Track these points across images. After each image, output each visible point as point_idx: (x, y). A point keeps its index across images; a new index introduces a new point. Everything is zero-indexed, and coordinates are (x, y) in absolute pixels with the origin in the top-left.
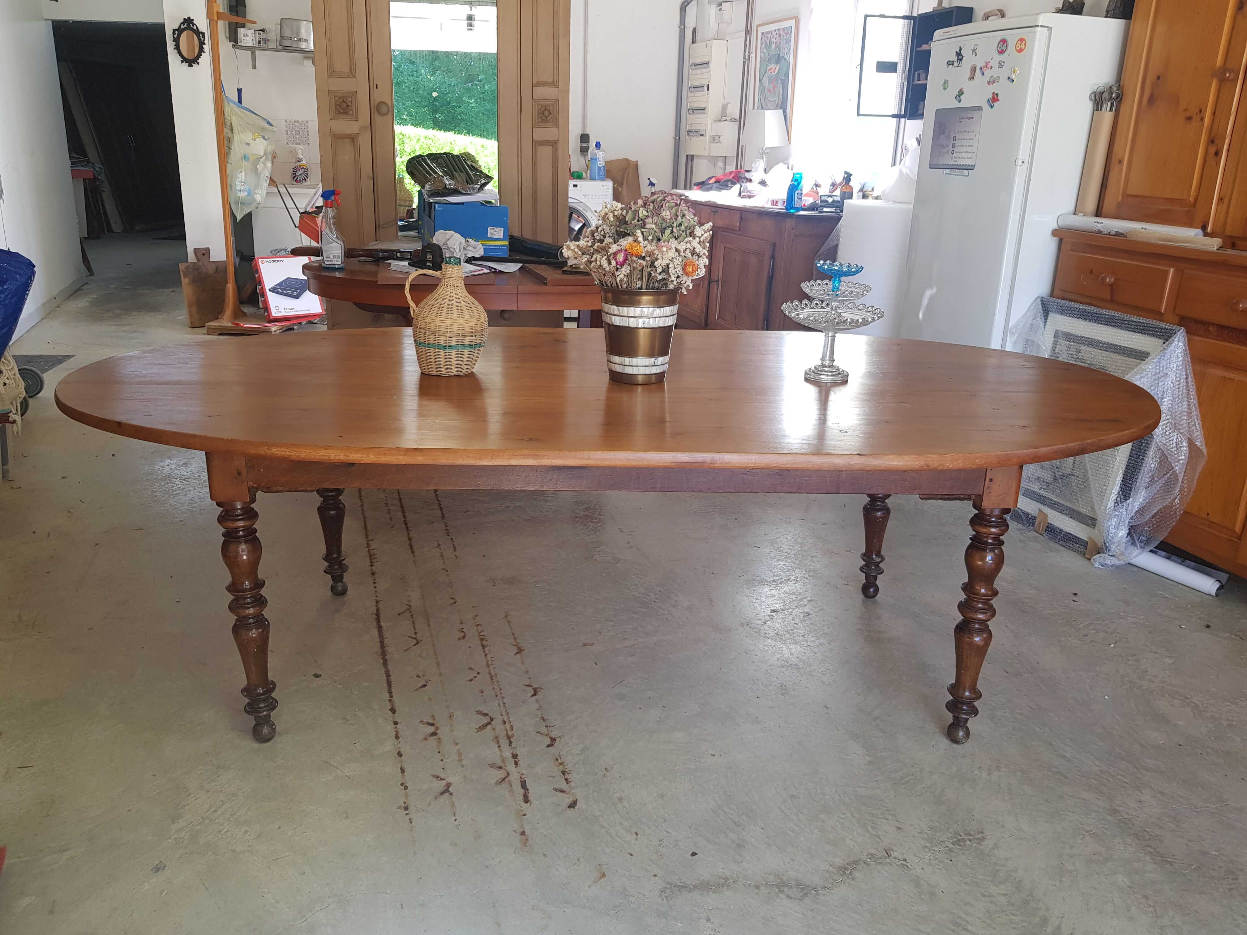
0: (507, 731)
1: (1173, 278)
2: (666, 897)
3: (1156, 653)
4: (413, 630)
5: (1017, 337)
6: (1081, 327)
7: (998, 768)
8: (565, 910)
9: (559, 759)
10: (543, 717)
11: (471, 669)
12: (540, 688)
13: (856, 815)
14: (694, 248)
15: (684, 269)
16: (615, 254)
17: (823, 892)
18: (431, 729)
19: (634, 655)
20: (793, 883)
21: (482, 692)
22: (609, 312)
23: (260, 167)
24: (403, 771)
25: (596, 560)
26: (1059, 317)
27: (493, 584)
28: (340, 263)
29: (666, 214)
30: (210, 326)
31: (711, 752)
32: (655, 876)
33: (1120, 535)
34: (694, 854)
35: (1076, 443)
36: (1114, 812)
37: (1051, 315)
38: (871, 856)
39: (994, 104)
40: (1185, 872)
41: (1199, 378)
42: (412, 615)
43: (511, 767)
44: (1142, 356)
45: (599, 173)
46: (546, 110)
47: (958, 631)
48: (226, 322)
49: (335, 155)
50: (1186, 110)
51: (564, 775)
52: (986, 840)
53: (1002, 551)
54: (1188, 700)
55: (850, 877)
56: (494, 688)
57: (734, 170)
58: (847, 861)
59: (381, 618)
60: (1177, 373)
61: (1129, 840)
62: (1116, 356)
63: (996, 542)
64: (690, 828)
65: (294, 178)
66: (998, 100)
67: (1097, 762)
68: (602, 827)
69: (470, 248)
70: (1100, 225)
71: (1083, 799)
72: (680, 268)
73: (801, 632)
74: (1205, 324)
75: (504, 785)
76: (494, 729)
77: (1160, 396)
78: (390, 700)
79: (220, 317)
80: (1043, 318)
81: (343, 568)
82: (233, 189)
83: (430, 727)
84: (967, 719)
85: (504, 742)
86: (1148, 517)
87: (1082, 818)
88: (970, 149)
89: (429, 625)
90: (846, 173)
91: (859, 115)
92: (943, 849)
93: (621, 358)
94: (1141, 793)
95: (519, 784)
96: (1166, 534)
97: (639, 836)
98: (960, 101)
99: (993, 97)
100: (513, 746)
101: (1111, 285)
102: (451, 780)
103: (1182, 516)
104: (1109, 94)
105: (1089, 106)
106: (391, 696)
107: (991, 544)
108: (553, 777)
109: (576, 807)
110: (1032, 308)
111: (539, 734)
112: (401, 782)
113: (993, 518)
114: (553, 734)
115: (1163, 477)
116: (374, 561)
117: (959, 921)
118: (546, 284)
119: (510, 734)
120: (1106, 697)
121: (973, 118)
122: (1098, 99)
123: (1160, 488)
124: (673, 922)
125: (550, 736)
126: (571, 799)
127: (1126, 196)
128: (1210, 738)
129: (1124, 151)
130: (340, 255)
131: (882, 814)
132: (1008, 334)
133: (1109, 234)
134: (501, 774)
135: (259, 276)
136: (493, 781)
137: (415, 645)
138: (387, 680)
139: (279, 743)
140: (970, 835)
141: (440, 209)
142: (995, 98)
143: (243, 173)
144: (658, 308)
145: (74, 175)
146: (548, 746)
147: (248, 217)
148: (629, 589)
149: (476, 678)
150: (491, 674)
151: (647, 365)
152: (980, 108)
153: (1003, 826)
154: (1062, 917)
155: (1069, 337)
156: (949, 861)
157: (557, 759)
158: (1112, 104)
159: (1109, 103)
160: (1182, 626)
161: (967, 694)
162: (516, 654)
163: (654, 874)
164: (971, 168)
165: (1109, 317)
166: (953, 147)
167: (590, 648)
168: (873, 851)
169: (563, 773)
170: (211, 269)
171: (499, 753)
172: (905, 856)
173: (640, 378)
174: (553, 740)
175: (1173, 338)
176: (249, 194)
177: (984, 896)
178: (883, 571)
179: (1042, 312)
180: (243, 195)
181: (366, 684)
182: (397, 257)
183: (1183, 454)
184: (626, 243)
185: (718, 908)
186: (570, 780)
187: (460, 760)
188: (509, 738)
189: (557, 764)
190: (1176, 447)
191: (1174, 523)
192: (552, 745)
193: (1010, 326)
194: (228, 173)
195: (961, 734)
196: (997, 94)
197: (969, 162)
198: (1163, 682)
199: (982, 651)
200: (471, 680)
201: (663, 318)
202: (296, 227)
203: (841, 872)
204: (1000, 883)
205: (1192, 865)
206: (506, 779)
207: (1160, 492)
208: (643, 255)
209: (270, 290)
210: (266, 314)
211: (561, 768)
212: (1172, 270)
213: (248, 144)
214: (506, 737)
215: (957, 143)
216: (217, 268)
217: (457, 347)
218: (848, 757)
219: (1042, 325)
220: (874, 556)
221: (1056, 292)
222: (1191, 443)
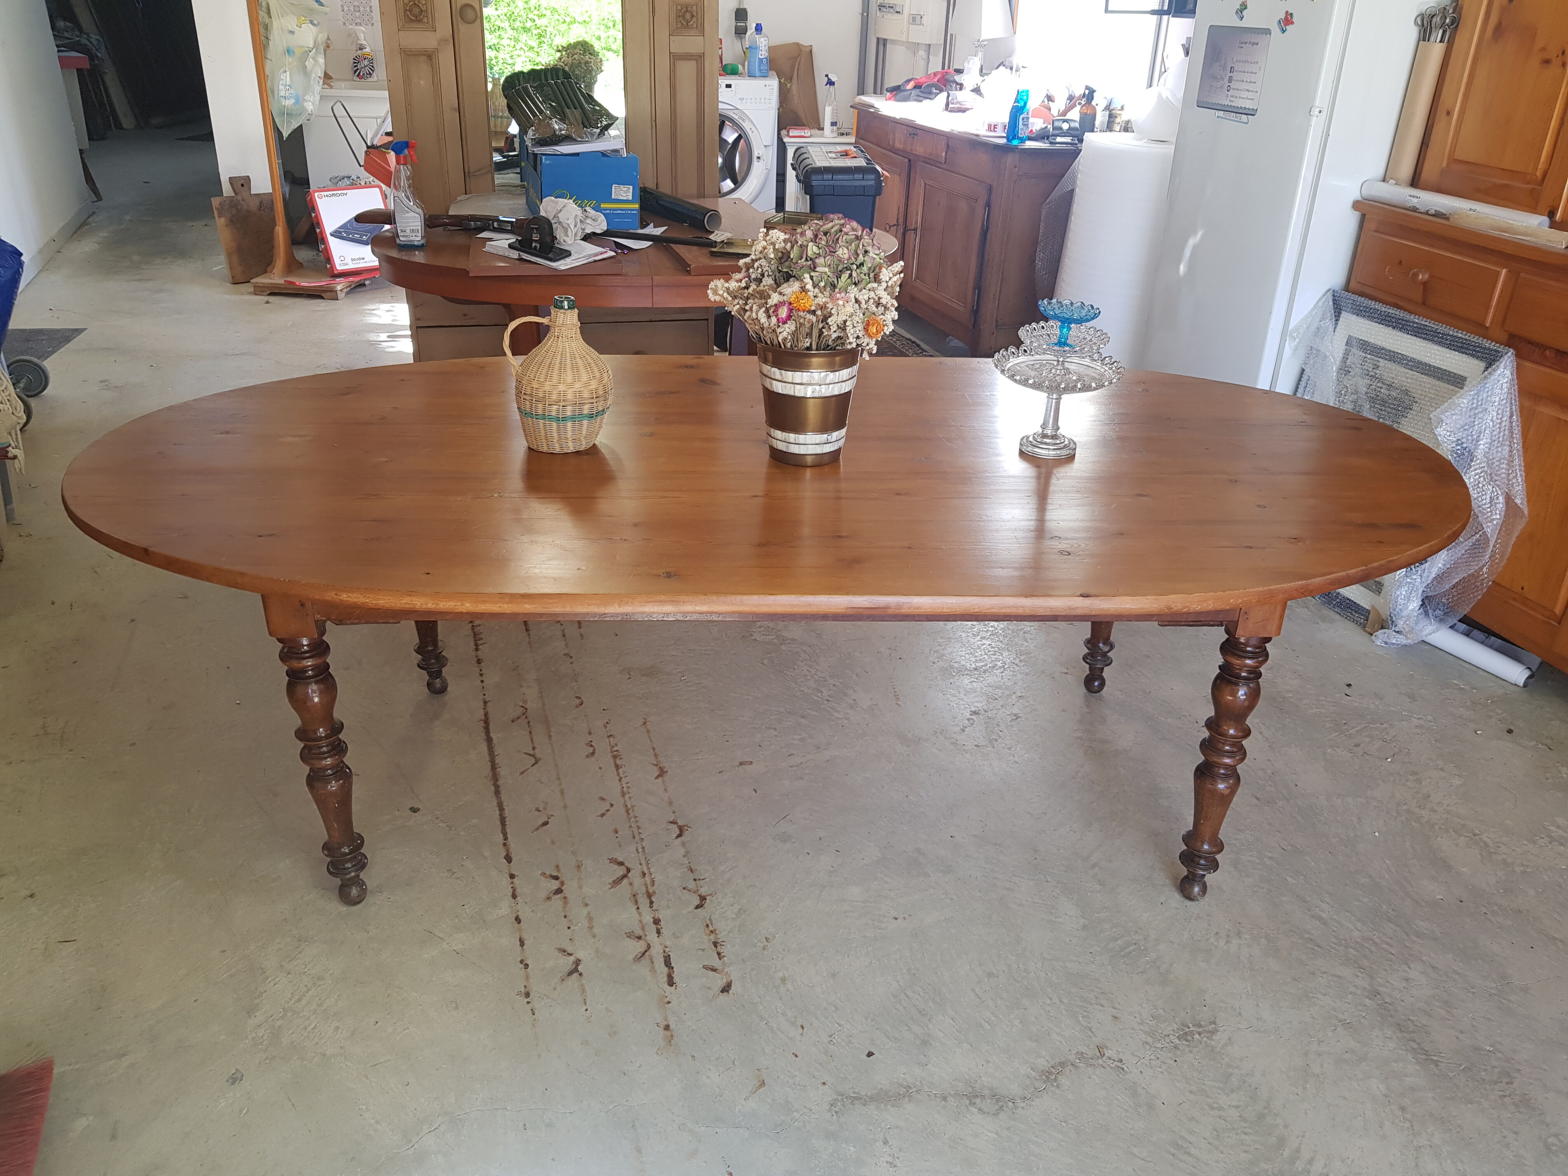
0: (647, 887)
1: (1505, 282)
2: (836, 1112)
3: (1442, 770)
4: (531, 743)
5: (1299, 343)
6: (1381, 336)
7: (1239, 934)
8: (717, 1130)
9: (710, 925)
10: (690, 867)
11: (602, 799)
12: (686, 826)
13: (1065, 1001)
14: (879, 298)
15: (866, 329)
16: (777, 306)
17: (1022, 1105)
18: (555, 885)
19: (802, 778)
20: (986, 1092)
21: (617, 832)
22: (769, 374)
23: (309, 63)
24: (522, 943)
25: (755, 640)
26: (1354, 318)
27: (628, 676)
28: (419, 238)
29: (843, 253)
30: (257, 283)
31: (894, 913)
32: (824, 1084)
33: (1411, 607)
34: (870, 1054)
35: (1358, 569)
36: (1375, 993)
37: (1344, 315)
38: (1081, 1055)
39: (1287, 27)
40: (1451, 1075)
41: (1527, 417)
42: (529, 723)
43: (652, 937)
44: (1457, 381)
45: (759, 66)
46: (687, 11)
47: (1198, 773)
48: (276, 278)
49: (407, 79)
50: (1544, 49)
51: (716, 947)
52: (1219, 1033)
53: (1258, 684)
54: (1476, 838)
55: (1055, 1084)
56: (630, 827)
57: (940, 69)
58: (1052, 1063)
59: (491, 727)
60: (1499, 409)
61: (1389, 1033)
62: (1425, 378)
63: (1252, 676)
64: (866, 1018)
65: (355, 71)
66: (1292, 23)
67: (1359, 925)
68: (762, 1018)
69: (589, 221)
70: (1416, 200)
71: (1339, 977)
72: (860, 327)
73: (1007, 742)
74: (1543, 347)
75: (645, 961)
76: (631, 884)
77: (1475, 437)
78: (505, 845)
79: (269, 269)
80: (1334, 319)
81: (441, 661)
82: (276, 96)
83: (553, 881)
84: (1204, 875)
85: (643, 901)
86: (1447, 587)
87: (1335, 1002)
88: (1251, 87)
89: (550, 736)
90: (1087, 88)
91: (1107, 11)
92: (1167, 1045)
93: (784, 433)
94: (1410, 968)
95: (662, 960)
96: (1468, 610)
97: (805, 1029)
98: (1242, 18)
99: (1286, 18)
100: (654, 908)
101: (1425, 284)
102: (580, 955)
103: (1490, 588)
104: (1441, 18)
105: (1413, 33)
106: (506, 839)
107: (1245, 678)
108: (703, 950)
109: (730, 992)
110: (1320, 304)
111: (685, 891)
112: (519, 959)
113: (1250, 647)
114: (703, 891)
115: (1469, 538)
116: (480, 642)
117: (1180, 1142)
118: (689, 273)
119: (651, 891)
120: (1377, 834)
121: (1257, 44)
122: (1425, 25)
123: (1466, 551)
124: (844, 1145)
125: (699, 893)
126: (725, 981)
127: (1453, 160)
128: (1498, 891)
129: (1455, 99)
130: (420, 228)
131: (1096, 997)
132: (1288, 338)
133: (1427, 213)
134: (640, 946)
135: (316, 216)
136: (631, 957)
137: (533, 765)
138: (501, 815)
139: (373, 905)
140: (1200, 1026)
141: (548, 162)
142: (1288, 20)
143: (288, 73)
144: (831, 372)
145: (64, 63)
146: (697, 907)
147: (298, 132)
148: (796, 683)
149: (609, 812)
150: (626, 806)
151: (817, 442)
152: (1267, 32)
153: (1240, 1014)
154: (1304, 1136)
155: (1365, 346)
156: (1172, 1062)
157: (707, 926)
158: (1444, 32)
159: (1441, 32)
160: (1478, 732)
161: (1206, 847)
162: (657, 777)
163: (822, 1081)
164: (1251, 113)
165: (1419, 326)
166: (1230, 81)
167: (748, 768)
168: (1084, 1049)
169: (715, 944)
170: (253, 205)
171: (637, 916)
172: (1121, 1056)
173: (809, 460)
174: (703, 898)
175: (1498, 363)
176: (297, 102)
177: (1212, 1108)
178: (1112, 662)
179: (1333, 312)
180: (289, 103)
181: (475, 821)
182: (494, 228)
183: (1498, 512)
184: (791, 289)
185: (897, 1127)
186: (723, 954)
187: (591, 928)
188: (649, 895)
189: (708, 932)
190: (1490, 503)
191: (1479, 597)
192: (702, 906)
193: (1290, 329)
194: (267, 72)
195: (1196, 889)
196: (1291, 14)
197: (1249, 105)
198: (1448, 813)
199: (1225, 800)
200: (603, 815)
201: (839, 384)
202: (360, 166)
203: (1044, 1077)
204: (1232, 1091)
205: (1461, 1065)
206: (647, 954)
207: (1465, 556)
208: (813, 308)
209: (332, 235)
210: (328, 266)
211: (712, 937)
212: (1504, 271)
213: (292, 32)
214: (645, 896)
215: (1235, 76)
216: (261, 203)
217: (573, 418)
218: (1058, 920)
219: (1332, 329)
220: (1101, 645)
221: (1353, 284)
222: (1509, 499)
